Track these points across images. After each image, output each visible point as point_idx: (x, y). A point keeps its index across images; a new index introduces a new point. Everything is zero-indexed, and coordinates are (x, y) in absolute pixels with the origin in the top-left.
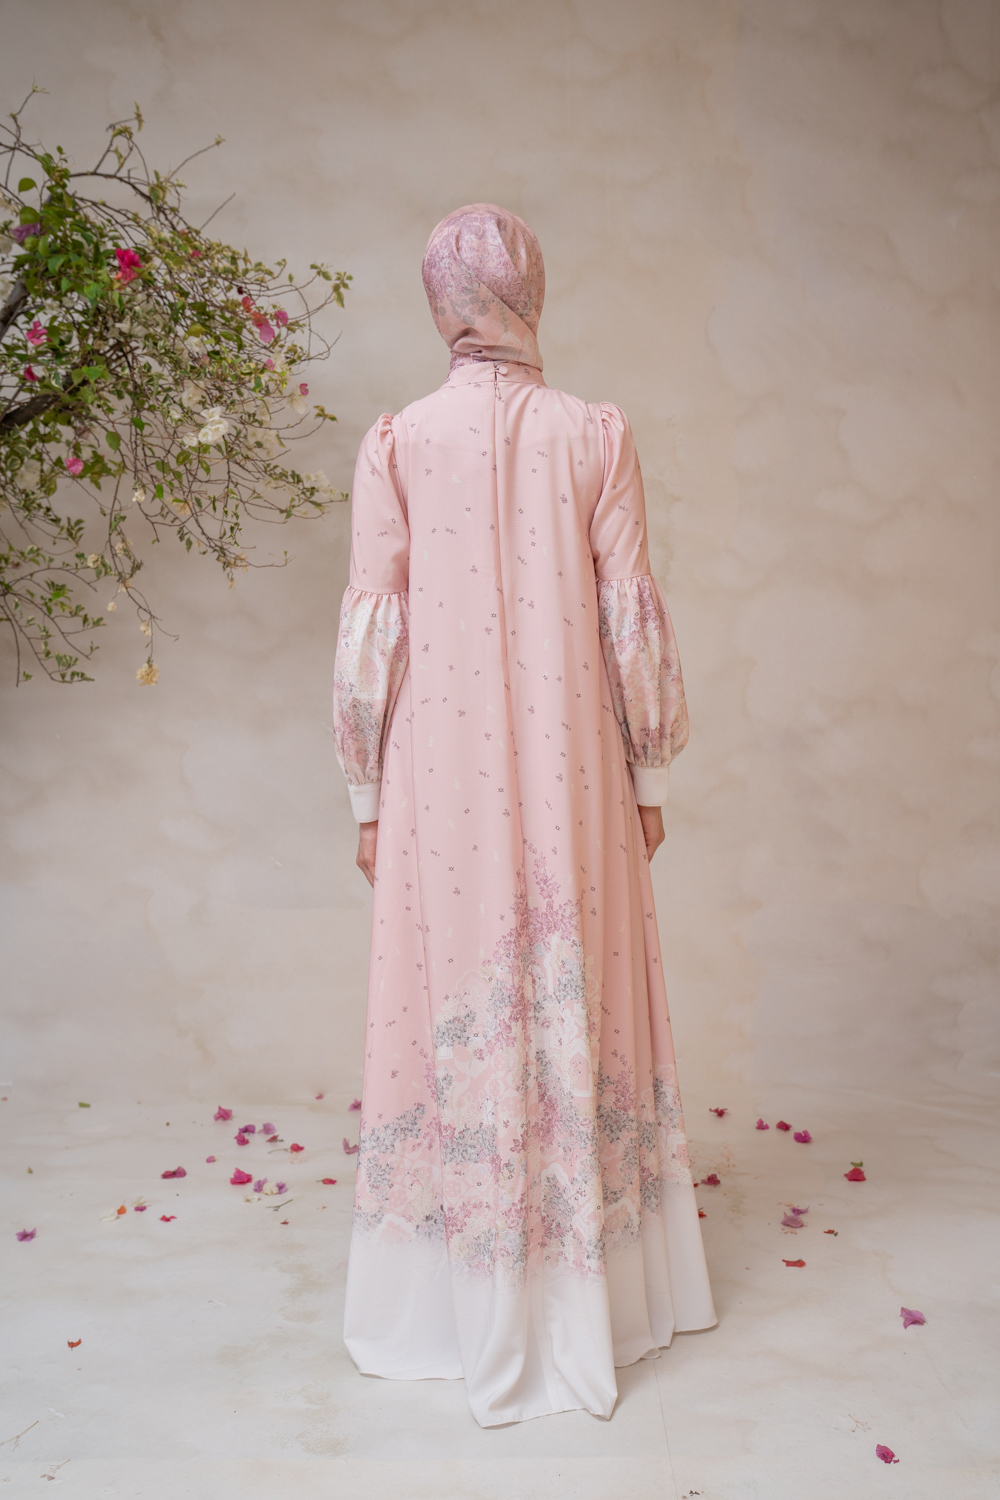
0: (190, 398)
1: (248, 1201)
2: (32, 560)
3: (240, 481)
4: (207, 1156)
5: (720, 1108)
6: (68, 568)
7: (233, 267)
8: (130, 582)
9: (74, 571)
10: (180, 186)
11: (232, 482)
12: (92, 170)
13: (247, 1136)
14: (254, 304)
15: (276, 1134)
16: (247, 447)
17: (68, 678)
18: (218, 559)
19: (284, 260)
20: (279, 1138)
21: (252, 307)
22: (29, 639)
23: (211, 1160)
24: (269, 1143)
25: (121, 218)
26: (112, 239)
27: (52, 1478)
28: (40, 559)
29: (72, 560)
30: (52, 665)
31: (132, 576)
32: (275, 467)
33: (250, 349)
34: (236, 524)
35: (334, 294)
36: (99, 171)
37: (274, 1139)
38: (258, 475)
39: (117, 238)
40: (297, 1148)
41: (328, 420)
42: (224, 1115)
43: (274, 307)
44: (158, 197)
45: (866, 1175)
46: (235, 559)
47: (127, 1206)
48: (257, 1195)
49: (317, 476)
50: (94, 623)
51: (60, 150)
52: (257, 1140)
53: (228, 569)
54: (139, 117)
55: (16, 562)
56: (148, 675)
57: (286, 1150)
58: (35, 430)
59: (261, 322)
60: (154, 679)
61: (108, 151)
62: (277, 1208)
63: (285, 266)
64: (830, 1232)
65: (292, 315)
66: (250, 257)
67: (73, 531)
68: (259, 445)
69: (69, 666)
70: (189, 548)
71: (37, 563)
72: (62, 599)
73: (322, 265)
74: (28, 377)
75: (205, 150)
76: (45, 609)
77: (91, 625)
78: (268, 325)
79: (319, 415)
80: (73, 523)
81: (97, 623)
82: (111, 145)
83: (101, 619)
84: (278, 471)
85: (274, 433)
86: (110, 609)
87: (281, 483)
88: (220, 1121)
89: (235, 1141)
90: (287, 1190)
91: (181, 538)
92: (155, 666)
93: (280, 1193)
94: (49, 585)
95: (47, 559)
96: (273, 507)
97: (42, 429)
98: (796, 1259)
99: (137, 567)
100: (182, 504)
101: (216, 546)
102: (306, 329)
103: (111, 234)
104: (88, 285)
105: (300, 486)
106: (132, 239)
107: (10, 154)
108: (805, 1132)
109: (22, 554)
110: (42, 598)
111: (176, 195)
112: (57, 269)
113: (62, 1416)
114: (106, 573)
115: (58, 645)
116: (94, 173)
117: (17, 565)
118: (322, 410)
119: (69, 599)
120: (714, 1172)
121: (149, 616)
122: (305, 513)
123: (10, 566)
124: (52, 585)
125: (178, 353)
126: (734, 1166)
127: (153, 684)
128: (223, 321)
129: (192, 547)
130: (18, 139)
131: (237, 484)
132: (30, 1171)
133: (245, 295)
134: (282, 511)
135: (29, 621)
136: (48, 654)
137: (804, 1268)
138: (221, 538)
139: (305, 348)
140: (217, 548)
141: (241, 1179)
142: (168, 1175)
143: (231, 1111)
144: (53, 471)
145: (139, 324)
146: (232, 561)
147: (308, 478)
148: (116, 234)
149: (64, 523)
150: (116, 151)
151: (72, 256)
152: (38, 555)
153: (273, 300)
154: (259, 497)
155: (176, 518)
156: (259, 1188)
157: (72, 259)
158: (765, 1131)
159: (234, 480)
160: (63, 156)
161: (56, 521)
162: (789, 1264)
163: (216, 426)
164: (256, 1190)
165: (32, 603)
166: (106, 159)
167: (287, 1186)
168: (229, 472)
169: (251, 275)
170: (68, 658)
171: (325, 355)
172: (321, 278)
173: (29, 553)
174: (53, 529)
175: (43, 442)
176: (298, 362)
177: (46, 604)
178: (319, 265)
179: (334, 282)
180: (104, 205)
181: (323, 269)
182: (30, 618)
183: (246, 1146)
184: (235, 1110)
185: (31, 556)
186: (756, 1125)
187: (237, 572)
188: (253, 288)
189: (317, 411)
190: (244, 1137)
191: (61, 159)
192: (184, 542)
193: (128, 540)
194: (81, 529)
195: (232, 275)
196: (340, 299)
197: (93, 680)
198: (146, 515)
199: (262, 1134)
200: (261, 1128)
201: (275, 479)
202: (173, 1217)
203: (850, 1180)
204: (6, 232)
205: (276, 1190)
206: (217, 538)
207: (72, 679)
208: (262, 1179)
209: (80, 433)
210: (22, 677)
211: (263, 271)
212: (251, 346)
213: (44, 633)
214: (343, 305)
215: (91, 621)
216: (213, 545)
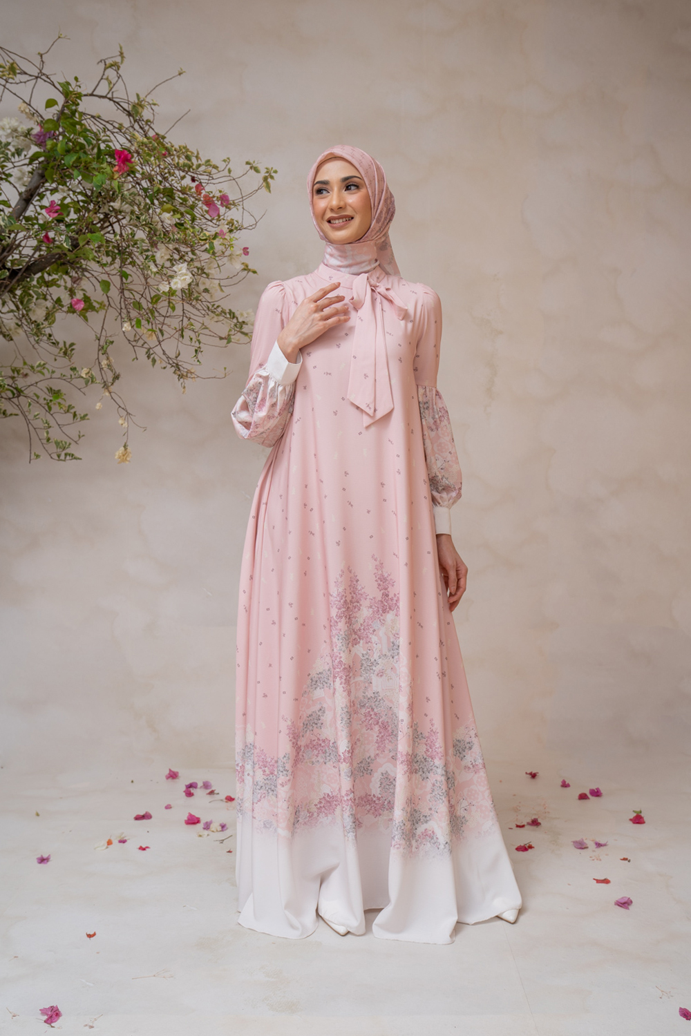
0: (162, 257)
1: (200, 836)
2: (39, 372)
3: (192, 316)
4: (166, 805)
5: (534, 772)
6: (64, 378)
7: (189, 163)
8: (112, 388)
9: (69, 380)
10: (155, 104)
11: (186, 317)
12: (90, 92)
13: (192, 790)
14: (204, 189)
15: (213, 789)
16: (197, 292)
17: (62, 457)
18: (174, 373)
19: (228, 158)
20: (215, 792)
21: (203, 191)
22: (35, 429)
23: (168, 807)
24: (208, 796)
25: (110, 127)
26: (104, 142)
27: (92, 1027)
28: (45, 371)
29: (68, 373)
30: (52, 448)
31: (112, 384)
32: (218, 307)
33: (199, 221)
34: (199, 347)
35: (264, 184)
36: (95, 93)
37: (212, 793)
38: (203, 312)
39: (108, 141)
40: (230, 799)
41: (251, 273)
42: (173, 775)
43: (220, 192)
44: (137, 112)
45: (645, 819)
46: (187, 373)
47: (112, 839)
48: (206, 832)
49: (248, 314)
50: (81, 418)
51: (76, 79)
52: (199, 793)
53: (182, 380)
54: (121, 54)
55: (25, 373)
56: (124, 456)
57: (222, 800)
58: (42, 277)
59: (209, 202)
60: (128, 459)
61: (102, 79)
62: (222, 841)
63: (229, 162)
64: (625, 859)
65: (231, 198)
66: (200, 156)
67: (68, 351)
68: (206, 291)
69: (64, 449)
70: (153, 365)
71: (43, 374)
72: (60, 400)
73: (254, 162)
74: (45, 240)
75: (171, 79)
76: (46, 407)
77: (79, 419)
78: (215, 205)
79: (244, 269)
80: (67, 346)
81: (84, 418)
82: (104, 74)
83: (86, 415)
84: (220, 310)
85: (217, 282)
86: (97, 408)
87: (221, 318)
88: (170, 780)
89: (184, 794)
90: (227, 829)
91: (149, 357)
92: (129, 449)
93: (222, 831)
94: (47, 389)
95: (51, 371)
96: (214, 335)
97: (46, 277)
98: (603, 878)
99: (117, 377)
100: (150, 332)
101: (174, 363)
102: (240, 208)
103: (104, 138)
104: (96, 176)
105: (235, 321)
106: (119, 142)
107: (35, 81)
108: (598, 789)
109: (32, 367)
110: (45, 399)
111: (152, 111)
112: (71, 163)
113: (92, 985)
114: (92, 382)
115: (55, 434)
116: (92, 95)
117: (26, 375)
118: (247, 266)
119: (65, 400)
120: (536, 817)
121: (126, 413)
122: (238, 340)
123: (21, 376)
124: (50, 390)
125: (154, 224)
126: (549, 812)
127: (127, 463)
128: (181, 201)
129: (156, 363)
130: (41, 71)
131: (190, 318)
132: (38, 815)
133: (197, 183)
134: (221, 338)
135: (35, 416)
136: (48, 440)
137: (609, 884)
138: (176, 357)
139: (240, 222)
140: (174, 365)
141: (193, 821)
142: (138, 818)
143: (178, 773)
144: (54, 308)
145: (127, 203)
146: (185, 374)
147: (242, 315)
148: (108, 138)
149: (61, 345)
150: (107, 79)
151: (81, 154)
152: (44, 368)
153: (219, 187)
154: (206, 328)
155: (145, 343)
156: (207, 826)
157: (82, 156)
158: (568, 789)
159: (188, 316)
160: (78, 84)
161: (55, 344)
162: (598, 881)
163: (182, 277)
164: (204, 829)
165: (38, 402)
166: (100, 84)
167: (227, 826)
168: (183, 310)
169: (203, 168)
170: (63, 443)
171: (254, 226)
172: (252, 171)
173: (38, 367)
174: (55, 350)
175: (47, 286)
176: (235, 231)
177: (48, 404)
178: (252, 162)
179: (263, 173)
180: (98, 118)
181: (254, 165)
182: (36, 414)
183: (192, 797)
184: (181, 772)
185: (39, 369)
186: (561, 784)
187: (188, 382)
188: (204, 178)
189: (243, 267)
190: (190, 791)
191: (77, 86)
192: (150, 360)
193: (111, 358)
194: (73, 349)
195: (187, 168)
196: (268, 187)
197: (81, 459)
198: (129, 340)
199: (203, 790)
200: (202, 785)
201: (217, 315)
202: (147, 847)
203: (634, 823)
204: (28, 136)
205: (220, 828)
206: (174, 357)
207: (65, 458)
208: (209, 820)
209: (75, 280)
210: (33, 456)
211: (211, 165)
212: (200, 219)
213: (46, 425)
214: (270, 191)
215: (78, 416)
216: (171, 362)
